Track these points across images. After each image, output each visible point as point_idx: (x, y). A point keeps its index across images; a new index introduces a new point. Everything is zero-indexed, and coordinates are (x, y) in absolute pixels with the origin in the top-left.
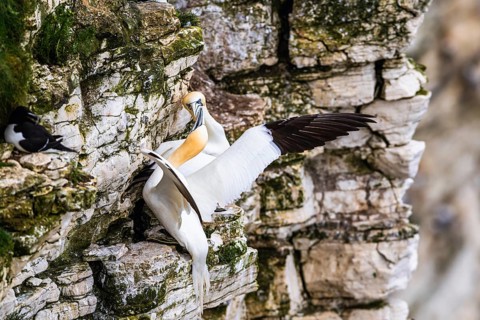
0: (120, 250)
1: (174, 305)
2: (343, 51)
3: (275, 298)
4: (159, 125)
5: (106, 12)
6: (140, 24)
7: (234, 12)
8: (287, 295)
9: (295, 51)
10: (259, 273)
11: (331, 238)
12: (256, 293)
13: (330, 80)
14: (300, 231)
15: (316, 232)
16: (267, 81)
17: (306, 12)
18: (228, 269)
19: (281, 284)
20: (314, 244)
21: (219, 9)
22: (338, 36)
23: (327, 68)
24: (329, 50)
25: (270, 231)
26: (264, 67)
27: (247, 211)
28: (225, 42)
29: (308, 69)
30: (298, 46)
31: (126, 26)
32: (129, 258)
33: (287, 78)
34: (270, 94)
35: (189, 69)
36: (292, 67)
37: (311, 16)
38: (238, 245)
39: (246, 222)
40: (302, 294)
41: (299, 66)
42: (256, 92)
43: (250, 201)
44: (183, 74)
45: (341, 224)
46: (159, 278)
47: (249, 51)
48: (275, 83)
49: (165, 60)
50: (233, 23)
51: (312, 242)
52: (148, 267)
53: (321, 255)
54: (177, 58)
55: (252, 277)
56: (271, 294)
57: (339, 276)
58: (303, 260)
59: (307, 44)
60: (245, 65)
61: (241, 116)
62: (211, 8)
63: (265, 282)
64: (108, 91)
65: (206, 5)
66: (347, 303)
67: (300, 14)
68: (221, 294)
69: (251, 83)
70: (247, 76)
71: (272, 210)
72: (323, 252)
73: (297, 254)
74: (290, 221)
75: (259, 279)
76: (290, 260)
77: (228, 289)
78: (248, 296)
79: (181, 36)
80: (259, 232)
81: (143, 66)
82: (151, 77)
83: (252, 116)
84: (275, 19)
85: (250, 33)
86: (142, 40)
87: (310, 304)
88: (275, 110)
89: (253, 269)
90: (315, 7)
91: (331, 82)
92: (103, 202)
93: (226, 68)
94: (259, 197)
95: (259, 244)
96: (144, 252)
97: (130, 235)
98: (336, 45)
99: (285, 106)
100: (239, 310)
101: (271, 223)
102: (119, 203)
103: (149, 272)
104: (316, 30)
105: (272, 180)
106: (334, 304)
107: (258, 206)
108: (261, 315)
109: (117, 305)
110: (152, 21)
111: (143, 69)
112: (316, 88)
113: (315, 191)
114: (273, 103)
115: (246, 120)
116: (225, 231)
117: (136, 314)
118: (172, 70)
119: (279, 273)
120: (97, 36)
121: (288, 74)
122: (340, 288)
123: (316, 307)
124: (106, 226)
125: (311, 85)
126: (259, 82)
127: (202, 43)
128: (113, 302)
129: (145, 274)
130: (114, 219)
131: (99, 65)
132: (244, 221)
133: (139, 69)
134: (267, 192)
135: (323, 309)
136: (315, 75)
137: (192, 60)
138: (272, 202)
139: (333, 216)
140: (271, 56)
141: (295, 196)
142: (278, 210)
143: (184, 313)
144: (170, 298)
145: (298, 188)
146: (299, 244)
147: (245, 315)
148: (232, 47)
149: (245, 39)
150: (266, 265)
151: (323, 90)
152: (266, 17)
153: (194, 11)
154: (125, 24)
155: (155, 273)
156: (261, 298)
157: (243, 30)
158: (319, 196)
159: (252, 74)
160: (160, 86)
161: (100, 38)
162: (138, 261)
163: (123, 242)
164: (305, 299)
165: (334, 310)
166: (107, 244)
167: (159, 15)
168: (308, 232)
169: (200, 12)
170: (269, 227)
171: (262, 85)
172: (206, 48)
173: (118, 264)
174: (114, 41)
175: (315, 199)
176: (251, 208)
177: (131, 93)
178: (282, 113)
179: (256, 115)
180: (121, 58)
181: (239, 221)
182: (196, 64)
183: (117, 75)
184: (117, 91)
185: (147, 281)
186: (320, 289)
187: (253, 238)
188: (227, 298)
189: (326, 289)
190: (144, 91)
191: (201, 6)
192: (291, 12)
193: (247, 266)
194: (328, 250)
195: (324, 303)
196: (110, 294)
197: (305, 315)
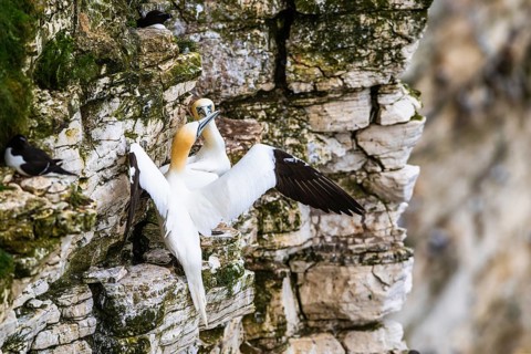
0: (120, 273)
1: (172, 326)
2: (339, 76)
3: (272, 320)
4: (158, 149)
5: (106, 38)
6: (139, 50)
7: (232, 39)
8: (284, 317)
9: (292, 76)
10: (256, 295)
11: (327, 261)
12: (253, 314)
13: (326, 105)
14: (296, 254)
15: (313, 255)
16: (264, 107)
17: (303, 38)
18: (226, 291)
19: (278, 306)
20: (311, 267)
21: (217, 35)
22: (334, 62)
23: (323, 94)
24: (326, 76)
25: (267, 254)
26: (262, 92)
27: (244, 234)
28: (223, 68)
29: (304, 95)
30: (294, 72)
31: (126, 52)
32: (128, 281)
33: (284, 103)
34: (267, 119)
35: (187, 94)
36: (289, 93)
37: (308, 42)
38: (236, 267)
39: (244, 245)
40: (299, 316)
41: (296, 92)
42: (253, 117)
43: (247, 224)
44: (181, 99)
45: (337, 247)
46: (158, 300)
47: (247, 76)
48: (272, 108)
49: (164, 85)
50: (231, 49)
51: (308, 265)
52: (147, 289)
53: (317, 278)
54: (175, 83)
55: (249, 300)
56: (268, 316)
57: (334, 299)
58: (299, 283)
59: (304, 70)
60: (243, 90)
61: (239, 140)
62: (209, 34)
63: (262, 304)
64: (108, 115)
65: (204, 31)
66: (343, 325)
67: (297, 41)
68: (219, 316)
69: (249, 108)
70: (245, 101)
71: (269, 233)
72: (319, 275)
73: (294, 277)
74: (286, 245)
75: (256, 301)
76: (287, 282)
77: (226, 311)
78: (245, 318)
79: (180, 61)
80: (256, 255)
81: (142, 91)
82: (150, 102)
83: (249, 141)
84: (272, 45)
85: (248, 59)
86: (141, 65)
87: (307, 326)
88: (272, 134)
89: (250, 292)
90: (312, 33)
91: (327, 107)
92: (102, 226)
93: (224, 94)
94: (256, 221)
95: (256, 266)
96: (143, 274)
97: (129, 257)
98: (332, 71)
99: (282, 131)
100: (237, 331)
101: (268, 246)
102: (119, 227)
103: (148, 294)
104: (313, 56)
105: (269, 204)
106: (330, 326)
107: (256, 229)
108: (258, 336)
109: (117, 326)
110: (151, 46)
111: (142, 95)
112: (312, 113)
113: (311, 214)
114: (270, 127)
115: (243, 145)
116: (223, 253)
117: (135, 335)
118: (171, 95)
119: (275, 295)
120: (96, 61)
121: (285, 99)
122: (335, 309)
123: (312, 328)
124: (106, 249)
125: (307, 111)
126: (256, 107)
127: (201, 69)
128: (113, 323)
129: (144, 296)
130: (113, 241)
131: (98, 90)
132: (241, 243)
133: (138, 95)
134: (265, 216)
135: (319, 331)
136: (311, 101)
137: (191, 85)
138: (269, 225)
139: (329, 239)
140: (268, 81)
141: (291, 219)
142: (275, 233)
143: (183, 335)
144: (169, 319)
145: (294, 212)
146: (296, 267)
147: (242, 336)
148: (229, 73)
149: (242, 65)
150: (263, 287)
151: (320, 115)
152: (263, 43)
153: (192, 37)
154: (124, 50)
155: (153, 295)
156: (258, 320)
157: (241, 56)
158: (315, 219)
159: (250, 99)
160: (159, 111)
161: (100, 64)
162: (137, 283)
163: (122, 264)
164: (301, 321)
165: (330, 332)
166: (106, 266)
167: (158, 41)
168: (304, 255)
169: (199, 38)
170: (266, 250)
171: (260, 111)
172: (204, 74)
173: (117, 286)
174: (114, 67)
175: (311, 222)
176: (249, 231)
177: (131, 118)
178: (279, 137)
179: (254, 140)
180: (121, 83)
181: (236, 243)
182: (194, 89)
183: (117, 100)
184: (116, 116)
185: (146, 303)
186: (316, 311)
187: (250, 261)
188: (225, 320)
189: (322, 311)
190: (144, 116)
191: (199, 32)
192: (288, 38)
193: (245, 288)
194: (324, 272)
195: (320, 324)
196: (109, 316)
197: (301, 337)
